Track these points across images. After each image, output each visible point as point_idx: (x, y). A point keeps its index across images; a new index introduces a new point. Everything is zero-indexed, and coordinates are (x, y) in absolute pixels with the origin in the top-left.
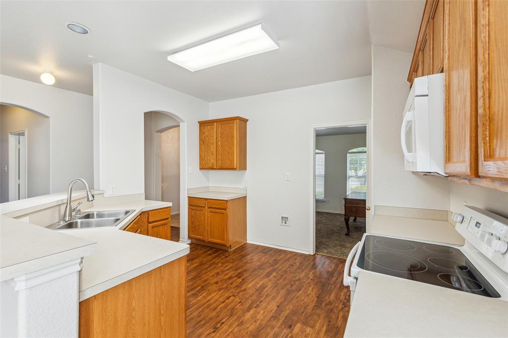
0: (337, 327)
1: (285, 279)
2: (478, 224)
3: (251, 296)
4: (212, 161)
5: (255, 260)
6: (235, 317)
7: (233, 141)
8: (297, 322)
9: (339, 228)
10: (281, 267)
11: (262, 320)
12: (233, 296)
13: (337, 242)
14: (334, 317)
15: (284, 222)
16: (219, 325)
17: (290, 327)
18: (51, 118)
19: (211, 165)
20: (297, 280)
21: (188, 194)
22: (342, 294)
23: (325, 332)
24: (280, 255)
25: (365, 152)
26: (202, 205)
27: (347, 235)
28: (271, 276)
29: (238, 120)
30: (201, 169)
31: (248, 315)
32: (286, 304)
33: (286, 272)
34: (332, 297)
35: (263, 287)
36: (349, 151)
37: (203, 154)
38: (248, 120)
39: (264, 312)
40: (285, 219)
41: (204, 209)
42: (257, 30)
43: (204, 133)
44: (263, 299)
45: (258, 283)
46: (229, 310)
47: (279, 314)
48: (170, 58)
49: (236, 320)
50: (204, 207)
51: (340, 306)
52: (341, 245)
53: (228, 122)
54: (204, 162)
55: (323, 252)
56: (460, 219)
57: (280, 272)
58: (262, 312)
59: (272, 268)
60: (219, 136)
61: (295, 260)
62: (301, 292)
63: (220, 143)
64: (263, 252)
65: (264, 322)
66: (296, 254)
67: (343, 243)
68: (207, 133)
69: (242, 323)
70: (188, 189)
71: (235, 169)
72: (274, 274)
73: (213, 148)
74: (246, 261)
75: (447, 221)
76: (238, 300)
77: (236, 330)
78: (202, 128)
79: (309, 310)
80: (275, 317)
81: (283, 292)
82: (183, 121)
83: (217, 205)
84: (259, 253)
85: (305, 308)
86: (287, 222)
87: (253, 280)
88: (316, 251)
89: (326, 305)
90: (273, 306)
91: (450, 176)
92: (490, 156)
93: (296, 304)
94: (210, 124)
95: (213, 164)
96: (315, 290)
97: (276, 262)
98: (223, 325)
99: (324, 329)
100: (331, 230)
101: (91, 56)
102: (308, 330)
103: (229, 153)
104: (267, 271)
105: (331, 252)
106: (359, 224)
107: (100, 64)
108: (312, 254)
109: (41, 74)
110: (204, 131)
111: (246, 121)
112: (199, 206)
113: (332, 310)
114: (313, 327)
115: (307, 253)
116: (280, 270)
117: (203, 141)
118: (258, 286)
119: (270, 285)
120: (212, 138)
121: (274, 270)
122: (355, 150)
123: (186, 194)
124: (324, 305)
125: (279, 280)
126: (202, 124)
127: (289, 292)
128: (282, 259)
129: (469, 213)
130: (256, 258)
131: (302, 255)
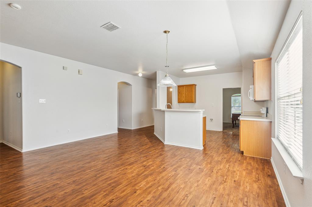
4: (183, 99)
7: (192, 93)
13: (229, 129)
18: (132, 86)
19: (183, 101)
25: (240, 96)
27: (233, 127)
29: (193, 85)
30: (178, 103)
36: (232, 96)
37: (179, 97)
38: (196, 85)
52: (231, 129)
53: (190, 86)
54: (180, 100)
55: (225, 130)
60: (187, 91)
63: (187, 93)
66: (216, 131)
68: (181, 90)
71: (193, 102)
73: (184, 95)
78: (179, 88)
86: (212, 121)
94: (182, 87)
103: (191, 97)
107: (160, 71)
108: (222, 131)
109: (138, 73)
115: (220, 131)
120: (183, 92)
122: (234, 95)
126: (179, 86)
131: (218, 131)
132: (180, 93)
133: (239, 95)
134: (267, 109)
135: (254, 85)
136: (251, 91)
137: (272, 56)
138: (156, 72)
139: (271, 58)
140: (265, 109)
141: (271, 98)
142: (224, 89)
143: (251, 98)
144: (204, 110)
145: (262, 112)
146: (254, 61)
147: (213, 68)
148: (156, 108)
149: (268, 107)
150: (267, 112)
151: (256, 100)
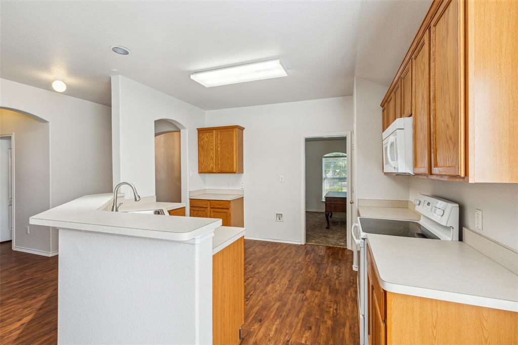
0: (337, 289)
1: (287, 263)
2: (429, 204)
3: (266, 276)
4: (212, 165)
5: (257, 251)
6: (259, 291)
7: (233, 147)
8: (307, 289)
9: (319, 223)
10: (281, 255)
11: (281, 290)
12: (251, 277)
13: (320, 234)
14: (332, 283)
15: (278, 218)
16: (249, 296)
17: (303, 292)
18: (50, 124)
19: (210, 169)
20: (298, 263)
21: (189, 196)
22: (334, 269)
23: (329, 293)
24: (277, 246)
26: (204, 206)
27: (328, 228)
28: (276, 262)
29: (237, 129)
30: (200, 173)
31: (269, 289)
32: (294, 279)
33: (286, 258)
34: (328, 272)
35: (272, 270)
36: (325, 156)
37: (202, 160)
38: (244, 128)
39: (280, 286)
40: (280, 216)
41: (206, 210)
42: (276, 63)
43: (203, 139)
44: (275, 277)
45: (267, 268)
46: (252, 286)
47: (292, 286)
48: (192, 77)
49: (260, 292)
50: (207, 208)
51: (335, 277)
52: (324, 236)
53: (227, 130)
54: (203, 166)
55: (311, 242)
56: (418, 203)
57: (282, 259)
58: (278, 285)
59: (274, 256)
60: (219, 142)
61: (291, 249)
62: (303, 270)
63: (219, 149)
64: (262, 245)
65: (283, 291)
66: (290, 245)
67: (326, 234)
68: (206, 139)
69: (266, 294)
70: (189, 192)
71: (235, 173)
72: (278, 260)
73: (212, 154)
74: (249, 252)
75: (407, 208)
76: (255, 280)
77: (263, 298)
78: (201, 134)
79: (314, 281)
80: (290, 287)
81: (289, 272)
82: (184, 128)
83: (220, 205)
84: (258, 246)
85: (310, 280)
86: (281, 218)
87: (262, 266)
88: (306, 242)
89: (325, 277)
90: (285, 281)
91: (416, 174)
92: (436, 166)
93: (302, 278)
94: (209, 131)
95: (212, 168)
96: (314, 268)
97: (275, 252)
98: (252, 296)
99: (328, 291)
100: (314, 225)
101: (115, 70)
102: (317, 293)
103: (228, 158)
104: (271, 258)
105: (318, 242)
106: (334, 219)
107: (120, 76)
108: (304, 244)
109: (53, 81)
110: (203, 137)
111: (242, 129)
112: (201, 207)
113: (330, 280)
114: (319, 291)
115: (299, 244)
116: (281, 257)
117: (201, 147)
118: (268, 269)
119: (277, 268)
120: (212, 144)
121: (277, 257)
122: (330, 155)
123: (188, 196)
124: (323, 277)
125: (282, 264)
126: (201, 131)
127: (294, 272)
128: (279, 249)
129: (424, 199)
130: (257, 250)
131: (295, 245)
132: (203, 148)
133: (341, 154)
142: (307, 140)
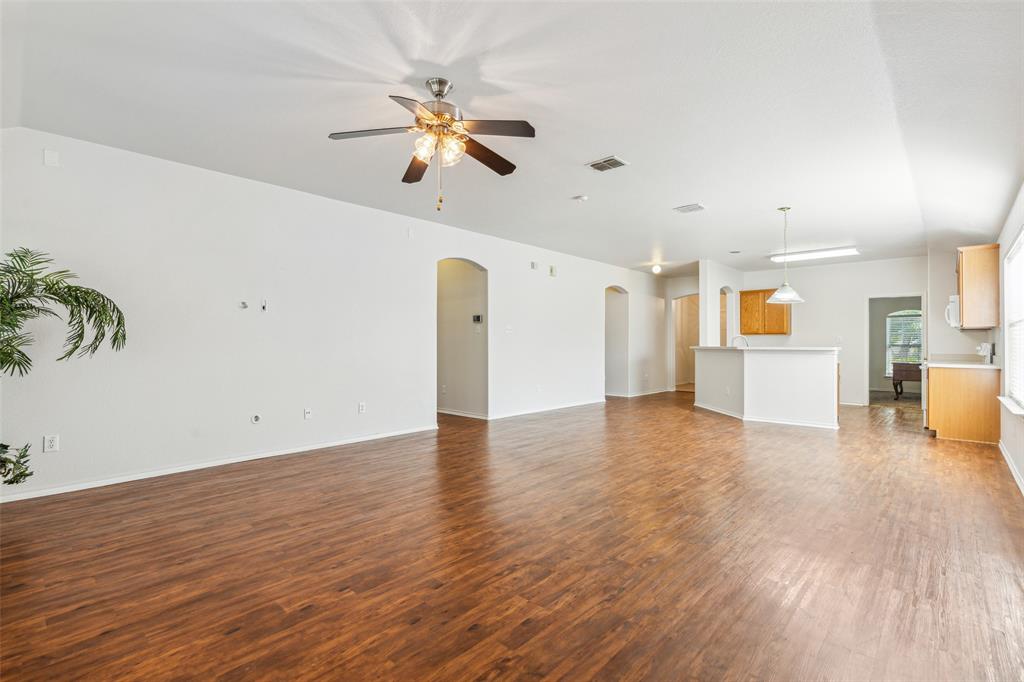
4: (757, 326)
7: (783, 309)
18: (629, 295)
27: (896, 399)
30: (743, 334)
36: (889, 315)
37: (746, 321)
43: (747, 301)
48: (772, 259)
54: (746, 328)
63: (766, 310)
68: (750, 301)
71: (785, 334)
73: (758, 315)
78: (744, 297)
88: (870, 404)
94: (754, 293)
95: (757, 330)
103: (777, 319)
107: (708, 260)
108: (867, 405)
109: (652, 266)
115: (862, 405)
117: (744, 309)
120: (757, 306)
126: (744, 293)
132: (746, 310)
133: (914, 312)
134: (993, 346)
135: (959, 294)
136: (952, 307)
137: (1000, 242)
138: (697, 263)
139: (999, 245)
140: (989, 347)
141: (999, 324)
142: (872, 301)
143: (954, 323)
144: (840, 348)
145: (981, 353)
146: (960, 249)
147: (853, 252)
148: (698, 345)
149: (996, 342)
150: (993, 353)
151: (966, 326)
